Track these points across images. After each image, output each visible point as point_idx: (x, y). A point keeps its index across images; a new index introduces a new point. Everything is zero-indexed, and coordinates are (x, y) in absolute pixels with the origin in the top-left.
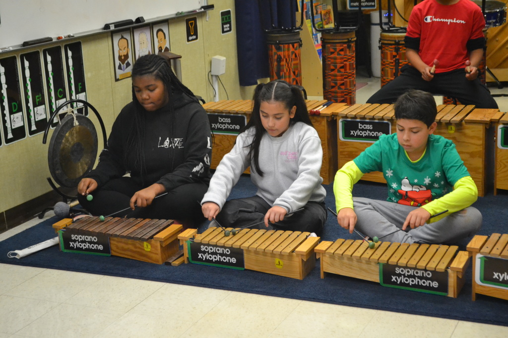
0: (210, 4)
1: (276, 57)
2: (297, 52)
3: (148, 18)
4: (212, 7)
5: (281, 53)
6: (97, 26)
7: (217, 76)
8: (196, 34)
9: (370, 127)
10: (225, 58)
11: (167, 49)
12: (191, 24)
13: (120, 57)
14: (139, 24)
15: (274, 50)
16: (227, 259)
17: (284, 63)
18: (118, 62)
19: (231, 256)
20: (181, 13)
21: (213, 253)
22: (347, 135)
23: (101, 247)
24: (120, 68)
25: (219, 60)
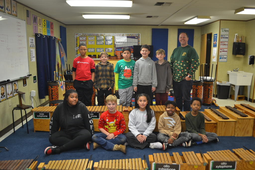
0: (30, 74)
1: (51, 90)
2: (57, 88)
3: (11, 79)
4: (31, 75)
5: (53, 89)
7: (33, 97)
8: (26, 84)
10: (35, 91)
11: (17, 90)
12: (25, 81)
14: (8, 82)
15: (50, 88)
17: (53, 91)
20: (22, 78)
24: (1, 97)
25: (34, 92)
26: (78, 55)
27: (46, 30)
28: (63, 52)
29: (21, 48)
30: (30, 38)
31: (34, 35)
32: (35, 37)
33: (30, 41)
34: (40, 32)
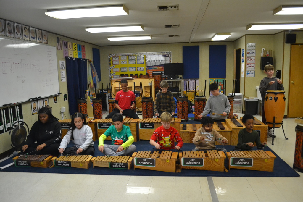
0: (60, 92)
2: (86, 105)
3: (42, 97)
4: (61, 93)
5: (81, 106)
6: (26, 99)
7: (63, 112)
8: (56, 101)
9: (106, 125)
10: (65, 107)
11: (48, 105)
12: (55, 98)
13: (33, 108)
14: (40, 99)
15: (79, 105)
16: (66, 165)
17: (82, 108)
18: (33, 110)
19: (67, 164)
20: (52, 95)
21: (62, 163)
22: (100, 127)
23: (28, 164)
24: (33, 111)
25: (63, 108)
26: (111, 74)
27: (77, 53)
28: (95, 72)
29: (51, 70)
30: (60, 61)
31: (65, 58)
32: (65, 60)
33: (60, 64)
34: (71, 55)
